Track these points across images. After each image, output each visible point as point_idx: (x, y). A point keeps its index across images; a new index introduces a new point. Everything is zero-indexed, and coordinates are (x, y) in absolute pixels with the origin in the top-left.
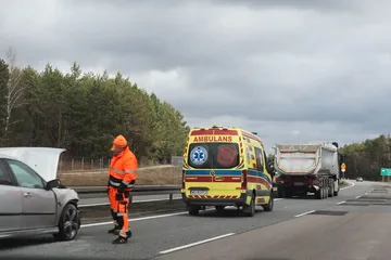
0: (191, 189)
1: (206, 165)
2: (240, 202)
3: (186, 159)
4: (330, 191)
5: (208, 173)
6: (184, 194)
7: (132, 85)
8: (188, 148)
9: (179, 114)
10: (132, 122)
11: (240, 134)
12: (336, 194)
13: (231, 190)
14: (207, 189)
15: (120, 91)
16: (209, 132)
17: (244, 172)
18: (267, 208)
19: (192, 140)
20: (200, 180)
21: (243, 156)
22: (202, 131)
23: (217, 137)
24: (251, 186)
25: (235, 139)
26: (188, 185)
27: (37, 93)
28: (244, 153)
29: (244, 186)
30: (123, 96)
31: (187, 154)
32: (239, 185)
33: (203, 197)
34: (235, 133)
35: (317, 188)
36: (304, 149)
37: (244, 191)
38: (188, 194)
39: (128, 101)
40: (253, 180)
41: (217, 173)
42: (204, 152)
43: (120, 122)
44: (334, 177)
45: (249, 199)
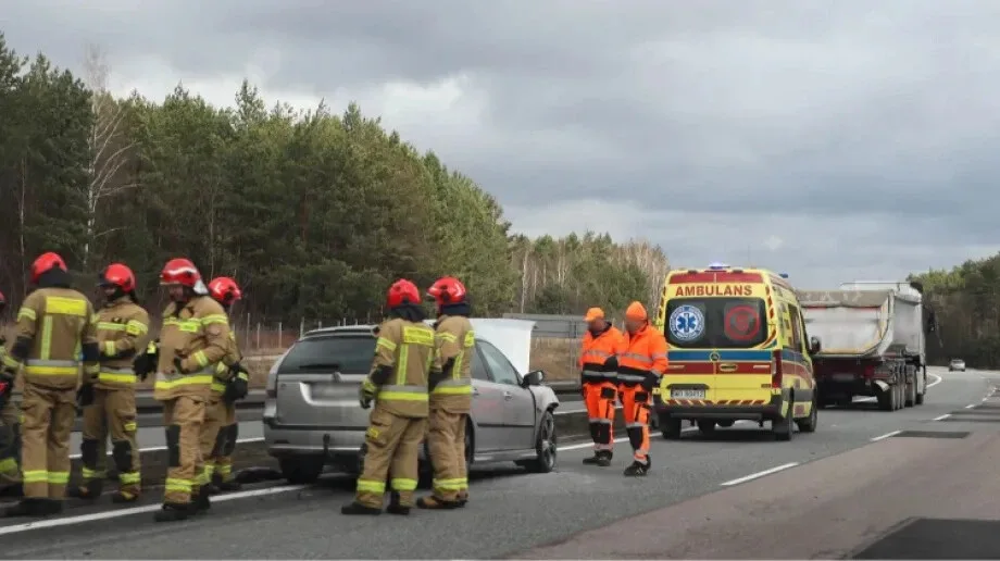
0: (673, 388)
1: (702, 342)
2: (768, 412)
3: (662, 330)
4: (908, 395)
5: (705, 356)
6: (657, 398)
7: (388, 134)
8: (664, 309)
9: (490, 204)
10: (391, 228)
11: (767, 280)
12: (919, 400)
13: (752, 388)
14: (703, 388)
15: (360, 152)
16: (706, 277)
17: (777, 353)
18: (806, 426)
19: (671, 292)
20: (690, 370)
21: (774, 322)
22: (693, 276)
23: (722, 287)
24: (788, 381)
25: (757, 291)
26: (668, 380)
27: (157, 157)
28: (776, 318)
29: (777, 381)
30: (368, 163)
31: (662, 321)
32: (768, 379)
33: (696, 402)
34: (757, 278)
35: (883, 385)
36: (855, 300)
37: (779, 391)
38: (666, 396)
39: (382, 176)
40: (791, 370)
41: (725, 356)
42: (696, 316)
43: (362, 229)
44: (915, 361)
45: (785, 405)
